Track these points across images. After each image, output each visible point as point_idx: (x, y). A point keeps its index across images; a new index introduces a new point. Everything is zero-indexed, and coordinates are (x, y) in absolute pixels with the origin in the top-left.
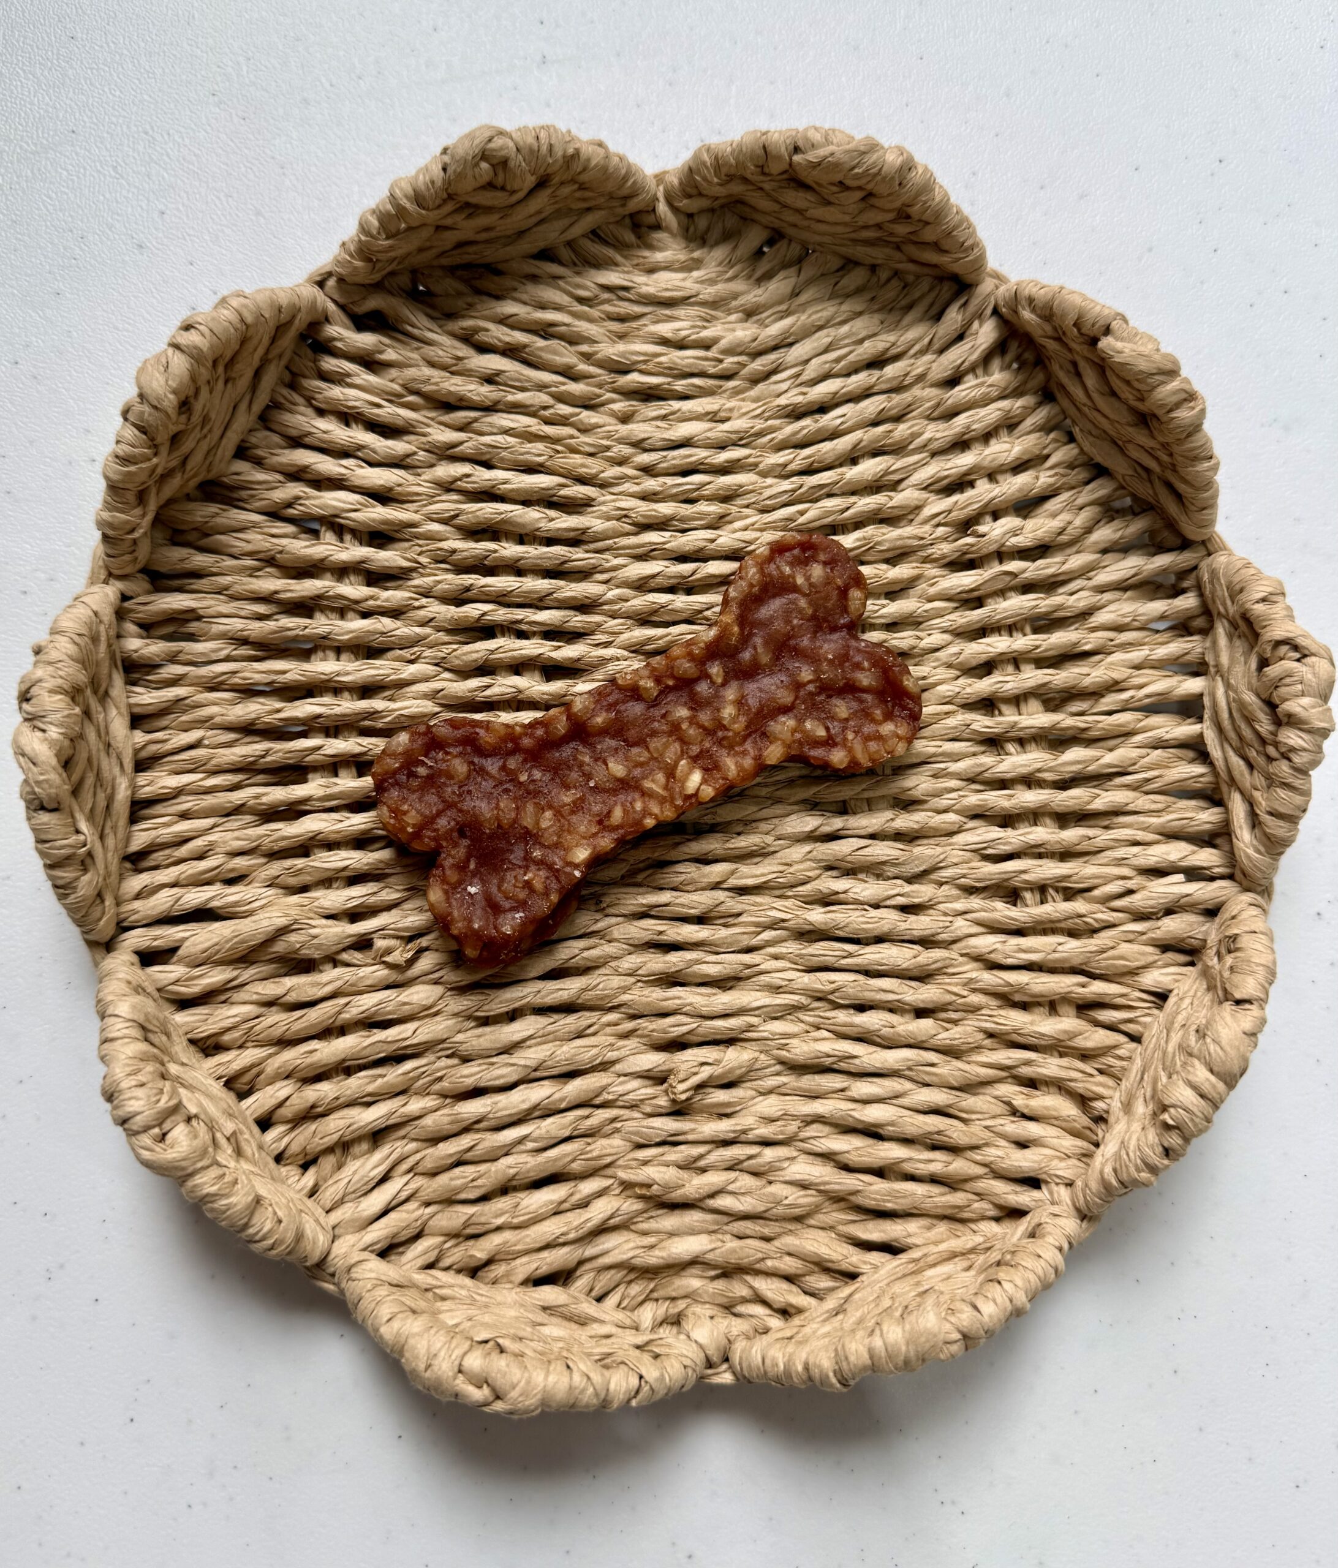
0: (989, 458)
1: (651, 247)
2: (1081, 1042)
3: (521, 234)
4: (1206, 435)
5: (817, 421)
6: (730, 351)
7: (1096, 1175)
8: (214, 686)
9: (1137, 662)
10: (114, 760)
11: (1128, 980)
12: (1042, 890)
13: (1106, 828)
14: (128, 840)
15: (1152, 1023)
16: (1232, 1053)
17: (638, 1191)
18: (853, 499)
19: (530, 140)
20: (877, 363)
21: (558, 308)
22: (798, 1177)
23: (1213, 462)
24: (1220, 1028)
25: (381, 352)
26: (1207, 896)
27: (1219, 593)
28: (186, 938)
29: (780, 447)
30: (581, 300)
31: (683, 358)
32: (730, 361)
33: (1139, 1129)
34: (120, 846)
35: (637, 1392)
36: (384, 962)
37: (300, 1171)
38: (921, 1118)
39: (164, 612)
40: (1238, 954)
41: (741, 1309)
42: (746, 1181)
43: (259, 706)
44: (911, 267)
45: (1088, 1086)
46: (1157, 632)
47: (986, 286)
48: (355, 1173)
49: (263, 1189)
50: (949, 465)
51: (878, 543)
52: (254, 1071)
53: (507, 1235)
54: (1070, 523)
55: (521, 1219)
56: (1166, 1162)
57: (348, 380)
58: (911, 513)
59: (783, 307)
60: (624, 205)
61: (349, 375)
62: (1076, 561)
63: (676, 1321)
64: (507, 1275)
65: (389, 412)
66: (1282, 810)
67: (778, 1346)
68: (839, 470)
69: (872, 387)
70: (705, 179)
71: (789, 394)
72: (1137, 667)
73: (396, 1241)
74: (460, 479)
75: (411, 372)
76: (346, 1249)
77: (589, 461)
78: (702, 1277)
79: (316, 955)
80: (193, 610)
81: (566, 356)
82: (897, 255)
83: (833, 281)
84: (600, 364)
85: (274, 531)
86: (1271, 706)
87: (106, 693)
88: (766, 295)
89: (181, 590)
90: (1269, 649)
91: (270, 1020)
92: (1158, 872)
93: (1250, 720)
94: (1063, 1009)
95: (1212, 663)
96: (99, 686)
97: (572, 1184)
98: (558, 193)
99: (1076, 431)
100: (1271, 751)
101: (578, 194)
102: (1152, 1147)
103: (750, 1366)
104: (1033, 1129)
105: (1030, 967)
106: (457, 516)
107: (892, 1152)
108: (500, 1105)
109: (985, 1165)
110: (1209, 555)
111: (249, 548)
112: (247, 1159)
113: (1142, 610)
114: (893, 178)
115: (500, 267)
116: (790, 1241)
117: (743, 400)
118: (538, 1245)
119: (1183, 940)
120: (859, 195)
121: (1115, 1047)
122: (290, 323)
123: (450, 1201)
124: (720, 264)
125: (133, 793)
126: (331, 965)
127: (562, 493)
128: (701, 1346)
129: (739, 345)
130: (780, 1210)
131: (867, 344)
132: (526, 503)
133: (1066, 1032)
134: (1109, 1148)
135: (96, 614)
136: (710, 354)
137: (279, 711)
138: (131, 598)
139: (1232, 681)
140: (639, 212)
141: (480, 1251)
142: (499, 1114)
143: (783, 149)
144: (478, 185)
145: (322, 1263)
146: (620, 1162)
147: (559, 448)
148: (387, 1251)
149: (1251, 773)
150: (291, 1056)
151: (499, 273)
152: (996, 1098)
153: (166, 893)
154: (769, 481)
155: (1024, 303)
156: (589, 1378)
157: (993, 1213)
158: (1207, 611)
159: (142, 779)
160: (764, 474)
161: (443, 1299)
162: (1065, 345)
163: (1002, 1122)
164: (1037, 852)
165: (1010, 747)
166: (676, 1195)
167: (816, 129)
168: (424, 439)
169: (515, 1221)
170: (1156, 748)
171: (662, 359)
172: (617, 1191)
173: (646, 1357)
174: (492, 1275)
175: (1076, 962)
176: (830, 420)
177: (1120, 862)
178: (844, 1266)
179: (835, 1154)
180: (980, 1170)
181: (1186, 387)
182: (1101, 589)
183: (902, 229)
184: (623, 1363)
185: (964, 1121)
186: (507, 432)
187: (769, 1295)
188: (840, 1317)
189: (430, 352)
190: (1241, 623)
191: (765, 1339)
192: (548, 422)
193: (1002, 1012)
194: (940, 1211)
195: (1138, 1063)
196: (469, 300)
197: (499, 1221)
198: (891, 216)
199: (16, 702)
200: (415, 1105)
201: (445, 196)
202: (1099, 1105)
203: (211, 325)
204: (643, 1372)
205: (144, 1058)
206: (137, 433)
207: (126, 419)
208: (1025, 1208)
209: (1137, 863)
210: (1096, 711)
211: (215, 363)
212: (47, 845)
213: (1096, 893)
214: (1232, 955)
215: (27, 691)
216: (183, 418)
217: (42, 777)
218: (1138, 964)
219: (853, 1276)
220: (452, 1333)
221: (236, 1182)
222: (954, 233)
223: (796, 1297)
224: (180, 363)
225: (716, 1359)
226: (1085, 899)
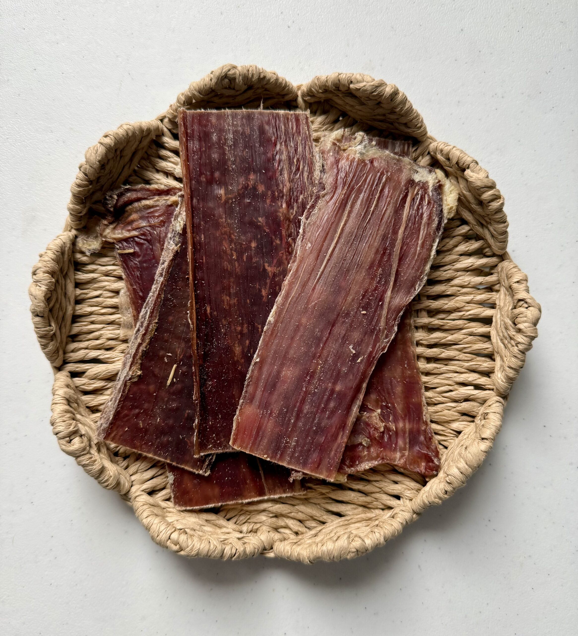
4: (504, 213)
7: (421, 498)
8: (107, 274)
9: (468, 301)
10: (67, 299)
11: (446, 425)
13: (446, 365)
14: (70, 330)
15: (453, 442)
16: (475, 458)
19: (245, 71)
23: (506, 224)
24: (472, 447)
26: (481, 396)
27: (503, 277)
28: (89, 369)
34: (67, 332)
35: (235, 555)
37: (123, 459)
40: (487, 420)
41: (280, 530)
47: (426, 142)
49: (106, 465)
54: (447, 242)
56: (446, 496)
57: (169, 159)
60: (283, 98)
61: (169, 157)
62: (448, 258)
63: (255, 531)
66: (512, 366)
67: (290, 545)
70: (316, 90)
72: (468, 303)
73: (155, 489)
76: (136, 490)
78: (267, 516)
82: (391, 127)
86: (515, 324)
87: (66, 275)
90: (516, 301)
92: (464, 384)
93: (506, 328)
95: (497, 304)
96: (64, 271)
98: (256, 91)
100: (513, 342)
101: (265, 92)
102: (441, 489)
103: (279, 551)
104: (400, 477)
109: (380, 488)
110: (503, 261)
112: (102, 453)
113: (472, 280)
114: (388, 98)
116: (302, 507)
119: (470, 412)
120: (375, 102)
122: (147, 135)
124: (321, 124)
125: (74, 312)
128: (262, 541)
135: (64, 243)
139: (503, 313)
140: (290, 100)
143: (346, 82)
144: (224, 87)
145: (126, 494)
148: (151, 492)
149: (505, 350)
153: (83, 351)
155: (439, 151)
156: (216, 547)
157: (382, 507)
158: (499, 283)
159: (78, 307)
167: (360, 74)
170: (471, 335)
173: (240, 543)
178: (321, 519)
180: (378, 490)
181: (497, 193)
182: (458, 270)
183: (393, 117)
184: (231, 543)
187: (292, 526)
188: (316, 538)
190: (509, 290)
191: (286, 542)
194: (360, 503)
195: (445, 457)
198: (389, 112)
199: (31, 274)
201: (211, 90)
203: (115, 136)
204: (238, 548)
205: (67, 411)
206: (84, 176)
207: (80, 170)
208: (393, 506)
209: (456, 380)
210: (449, 318)
211: (116, 150)
212: (38, 329)
213: (438, 390)
214: (484, 420)
215: (35, 271)
216: (102, 171)
217: (39, 304)
218: (450, 419)
219: (324, 523)
220: (169, 524)
221: (95, 461)
222: (413, 121)
223: (301, 529)
224: (101, 150)
225: (267, 547)
226: (433, 391)
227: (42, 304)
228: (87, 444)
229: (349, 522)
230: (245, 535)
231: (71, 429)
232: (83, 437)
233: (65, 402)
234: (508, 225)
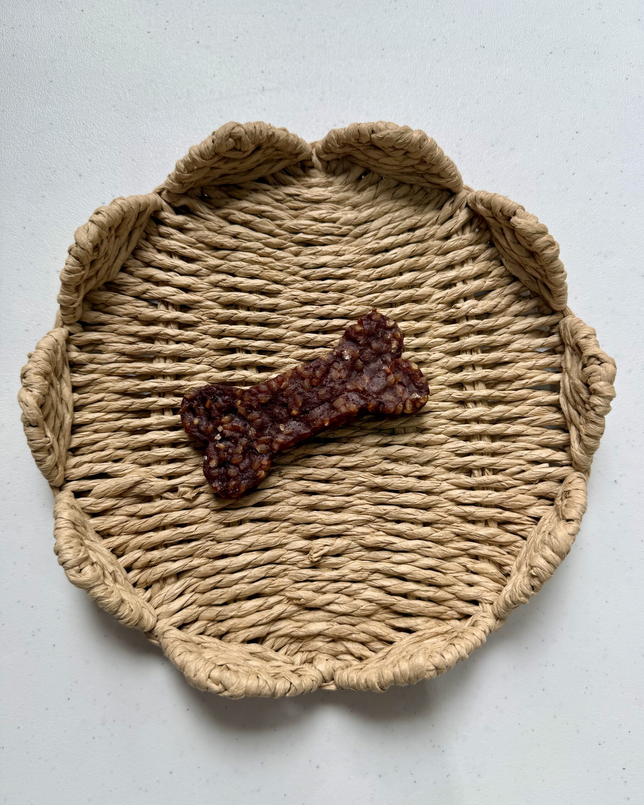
0: (463, 273)
1: (310, 176)
2: (498, 539)
3: (250, 171)
4: (560, 262)
5: (384, 256)
6: (344, 224)
7: (502, 599)
8: (110, 374)
9: (530, 366)
10: (64, 406)
11: (522, 511)
12: (482, 469)
13: (514, 442)
14: (70, 442)
15: (532, 531)
16: (563, 543)
17: (295, 601)
18: (400, 291)
19: (251, 128)
20: (412, 229)
21: (267, 204)
22: (368, 597)
23: (564, 274)
24: (557, 532)
25: (186, 224)
26: (559, 474)
27: (567, 334)
28: (95, 486)
29: (367, 268)
30: (277, 201)
31: (323, 227)
32: (345, 228)
33: (521, 578)
34: (66, 444)
35: (289, 690)
36: (183, 498)
37: (144, 590)
38: (424, 571)
39: (88, 340)
40: (569, 499)
41: (341, 657)
42: (344, 598)
43: (129, 383)
44: (428, 185)
45: (502, 559)
46: (540, 353)
47: (463, 193)
48: (168, 591)
49: (125, 596)
50: (445, 276)
51: (410, 312)
52: (125, 545)
53: (235, 621)
54: (499, 303)
55: (242, 613)
56: (533, 592)
57: (172, 237)
58: (426, 298)
59: (370, 204)
60: (296, 157)
61: (172, 234)
62: (502, 320)
63: (310, 661)
64: (235, 638)
65: (190, 251)
66: (591, 433)
67: (354, 672)
68: (393, 278)
69: (409, 240)
70: (333, 145)
71: (371, 243)
72: (530, 369)
73: (186, 622)
74: (221, 281)
75: (200, 233)
76: (163, 625)
77: (280, 273)
78: (323, 641)
79: (153, 494)
80: (101, 340)
81: (270, 226)
82: (422, 180)
83: (392, 192)
84: (285, 230)
85: (138, 304)
86: (587, 385)
87: (61, 376)
88: (362, 198)
89: (95, 331)
90: (586, 359)
91: (132, 523)
92: (536, 462)
93: (578, 393)
94: (491, 524)
95: (564, 367)
96: (58, 372)
97: (266, 598)
98: (266, 152)
99: (504, 260)
100: (587, 406)
101: (275, 153)
102: (526, 585)
103: (342, 681)
104: (476, 578)
105: (475, 504)
106: (219, 298)
107: (410, 586)
108: (233, 562)
109: (453, 594)
110: (564, 317)
111: (126, 312)
112: (119, 583)
113: (532, 343)
114: (416, 145)
115: (241, 185)
116: (363, 626)
117: (351, 246)
118: (249, 625)
119: (548, 493)
120: (403, 152)
121: (515, 542)
122: (145, 211)
123: (210, 605)
124: (341, 184)
125: (73, 421)
126: (159, 499)
127: (267, 288)
128: (321, 672)
129: (349, 221)
130: (359, 612)
131: (407, 220)
132: (250, 292)
133: (491, 534)
134: (509, 587)
135: (56, 340)
136: (335, 225)
137: (138, 385)
138: (73, 334)
139: (572, 375)
140: (304, 160)
141: (223, 627)
142: (233, 566)
143: (367, 132)
144: (228, 149)
145: (152, 631)
146: (287, 589)
147: (266, 267)
148: (182, 627)
149: (580, 417)
150: (141, 539)
151: (240, 188)
152: (459, 563)
153: (87, 465)
154: (362, 283)
155: (478, 201)
156: (267, 682)
157: (457, 616)
158: (562, 343)
159: (77, 415)
160: (359, 280)
161: (205, 648)
162: (497, 220)
163: (462, 574)
164: (480, 452)
165: (470, 405)
166: (312, 604)
167: (382, 122)
168: (205, 263)
169: (239, 614)
170: (537, 406)
171: (313, 227)
172: (286, 602)
173: (295, 676)
174: (228, 638)
175: (497, 502)
176: (389, 255)
177: (519, 457)
178: (388, 638)
179: (385, 587)
180: (451, 596)
181: (550, 239)
182: (514, 333)
183: (423, 168)
184: (283, 677)
185: (444, 574)
186: (242, 260)
187: (353, 651)
188: (384, 660)
189: (208, 224)
190: (576, 348)
191: (350, 669)
192: (261, 256)
193: (463, 525)
194: (432, 614)
195: (525, 549)
196: (227, 200)
197: (232, 614)
198: (418, 162)
199: (20, 379)
200: (196, 562)
201: (214, 154)
202: (507, 568)
203: (108, 212)
204: (292, 682)
205: (73, 536)
206: (75, 260)
207: (70, 254)
208: (471, 614)
209: (527, 458)
210: (510, 389)
211: (110, 229)
212: (32, 442)
213: (507, 471)
214: (567, 499)
215: (24, 374)
216: (96, 254)
217: (30, 412)
218: (526, 504)
219: (391, 643)
220: (207, 661)
221: (112, 592)
222: (446, 169)
223: (366, 652)
224: (94, 229)
225: (327, 678)
226: (502, 474)
227: (35, 411)
228: (101, 573)
229: (422, 638)
230: (298, 667)
231: (81, 555)
232: (95, 565)
233: (70, 525)
234: (566, 275)
